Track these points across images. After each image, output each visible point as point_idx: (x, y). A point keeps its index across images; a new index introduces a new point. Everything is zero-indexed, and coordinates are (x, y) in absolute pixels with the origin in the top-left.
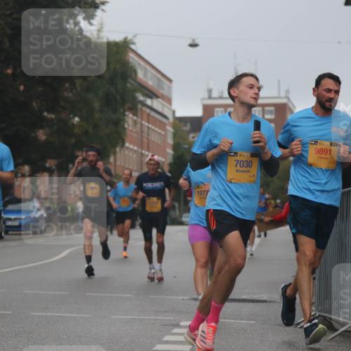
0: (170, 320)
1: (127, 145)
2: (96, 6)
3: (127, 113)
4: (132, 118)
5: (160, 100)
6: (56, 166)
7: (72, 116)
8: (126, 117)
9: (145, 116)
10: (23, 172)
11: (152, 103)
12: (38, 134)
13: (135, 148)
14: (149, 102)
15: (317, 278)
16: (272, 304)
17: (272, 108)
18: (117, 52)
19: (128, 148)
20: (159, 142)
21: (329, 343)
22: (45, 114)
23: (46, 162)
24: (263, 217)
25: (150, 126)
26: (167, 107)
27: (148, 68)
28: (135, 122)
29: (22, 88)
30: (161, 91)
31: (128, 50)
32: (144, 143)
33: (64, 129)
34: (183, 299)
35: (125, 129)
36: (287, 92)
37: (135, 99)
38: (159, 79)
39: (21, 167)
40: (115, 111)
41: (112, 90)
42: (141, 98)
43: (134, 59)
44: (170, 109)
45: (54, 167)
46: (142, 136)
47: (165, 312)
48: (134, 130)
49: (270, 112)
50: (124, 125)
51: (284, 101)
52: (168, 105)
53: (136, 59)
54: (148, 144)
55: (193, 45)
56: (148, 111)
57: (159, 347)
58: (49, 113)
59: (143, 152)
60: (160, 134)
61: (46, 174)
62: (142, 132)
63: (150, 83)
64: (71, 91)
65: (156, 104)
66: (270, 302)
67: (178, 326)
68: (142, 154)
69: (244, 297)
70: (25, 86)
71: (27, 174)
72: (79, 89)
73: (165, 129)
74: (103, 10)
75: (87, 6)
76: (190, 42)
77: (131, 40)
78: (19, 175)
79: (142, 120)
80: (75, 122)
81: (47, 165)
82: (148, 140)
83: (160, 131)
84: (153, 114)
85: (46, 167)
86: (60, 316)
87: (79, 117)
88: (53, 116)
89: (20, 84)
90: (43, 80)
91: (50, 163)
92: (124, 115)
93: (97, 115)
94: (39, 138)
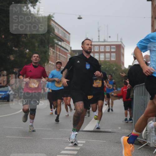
1: (50, 62)
2: (36, 1)
3: (50, 48)
4: (52, 51)
5: (65, 42)
6: (18, 71)
7: (25, 49)
8: (49, 50)
11: (61, 44)
12: (10, 57)
13: (54, 64)
14: (60, 43)
16: (113, 133)
17: (115, 47)
19: (50, 63)
20: (64, 61)
21: (139, 151)
22: (14, 48)
23: (14, 69)
25: (60, 54)
27: (59, 28)
28: (54, 52)
29: (3, 36)
30: (65, 39)
31: (51, 20)
33: (22, 55)
35: (49, 55)
36: (121, 39)
37: (53, 42)
38: (64, 33)
39: (3, 72)
40: (44, 47)
41: (44, 38)
42: (56, 41)
43: (53, 24)
44: (69, 47)
45: (17, 72)
46: (56, 58)
47: (66, 136)
48: (53, 56)
49: (114, 48)
50: (49, 53)
51: (120, 43)
52: (68, 45)
53: (54, 24)
55: (80, 18)
56: (59, 47)
57: (63, 152)
58: (15, 48)
61: (14, 75)
62: (56, 56)
63: (61, 35)
64: (25, 38)
65: (63, 44)
66: (112, 132)
70: (5, 35)
71: (5, 75)
72: (29, 37)
73: (67, 56)
74: (40, 2)
76: (78, 17)
77: (52, 16)
78: (2, 75)
79: (57, 51)
80: (27, 52)
83: (65, 56)
84: (61, 48)
85: (14, 72)
86: (19, 138)
87: (29, 50)
88: (17, 49)
89: (2, 35)
91: (15, 70)
92: (49, 49)
93: (36, 49)
94: (11, 59)
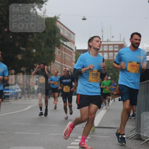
0: (74, 136)
1: (56, 61)
2: (43, 3)
3: (56, 48)
4: (58, 50)
5: (70, 42)
6: (26, 70)
7: (32, 49)
8: (55, 50)
9: (63, 49)
10: (12, 73)
11: (66, 43)
12: (18, 56)
13: (59, 63)
14: (65, 43)
15: (136, 118)
17: (117, 46)
18: (52, 22)
19: (56, 63)
20: (69, 60)
21: (142, 146)
22: (21, 48)
23: (21, 69)
24: (113, 92)
25: (66, 53)
26: (73, 45)
27: (65, 28)
28: (59, 52)
29: (11, 37)
30: (70, 39)
31: (56, 21)
32: (63, 61)
33: (29, 54)
34: (79, 127)
35: (55, 55)
36: (124, 39)
37: (59, 42)
38: (70, 34)
39: (11, 71)
40: (51, 47)
41: (50, 38)
42: (62, 41)
43: (58, 25)
44: (74, 46)
45: (25, 71)
46: (62, 58)
48: (59, 55)
49: (117, 48)
50: (54, 53)
51: (122, 43)
53: (60, 25)
54: (65, 61)
55: (84, 19)
56: (65, 47)
57: (69, 147)
58: (22, 48)
59: (63, 64)
60: (70, 57)
61: (21, 74)
62: (62, 56)
63: (66, 35)
64: (32, 39)
65: (68, 44)
66: (116, 128)
67: (77, 138)
68: (62, 65)
69: (105, 126)
70: (13, 36)
71: (13, 74)
72: (35, 37)
73: (72, 55)
74: (46, 4)
75: (39, 3)
76: (83, 18)
77: (58, 17)
78: (10, 74)
79: (62, 50)
80: (34, 52)
81: (22, 70)
82: (65, 59)
83: (70, 56)
84: (67, 48)
85: (21, 71)
86: (27, 134)
87: (36, 49)
88: (24, 49)
89: (10, 36)
90: (20, 34)
92: (55, 48)
93: (43, 49)
94: (19, 58)
